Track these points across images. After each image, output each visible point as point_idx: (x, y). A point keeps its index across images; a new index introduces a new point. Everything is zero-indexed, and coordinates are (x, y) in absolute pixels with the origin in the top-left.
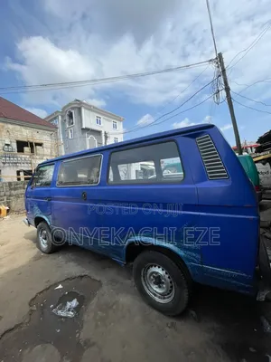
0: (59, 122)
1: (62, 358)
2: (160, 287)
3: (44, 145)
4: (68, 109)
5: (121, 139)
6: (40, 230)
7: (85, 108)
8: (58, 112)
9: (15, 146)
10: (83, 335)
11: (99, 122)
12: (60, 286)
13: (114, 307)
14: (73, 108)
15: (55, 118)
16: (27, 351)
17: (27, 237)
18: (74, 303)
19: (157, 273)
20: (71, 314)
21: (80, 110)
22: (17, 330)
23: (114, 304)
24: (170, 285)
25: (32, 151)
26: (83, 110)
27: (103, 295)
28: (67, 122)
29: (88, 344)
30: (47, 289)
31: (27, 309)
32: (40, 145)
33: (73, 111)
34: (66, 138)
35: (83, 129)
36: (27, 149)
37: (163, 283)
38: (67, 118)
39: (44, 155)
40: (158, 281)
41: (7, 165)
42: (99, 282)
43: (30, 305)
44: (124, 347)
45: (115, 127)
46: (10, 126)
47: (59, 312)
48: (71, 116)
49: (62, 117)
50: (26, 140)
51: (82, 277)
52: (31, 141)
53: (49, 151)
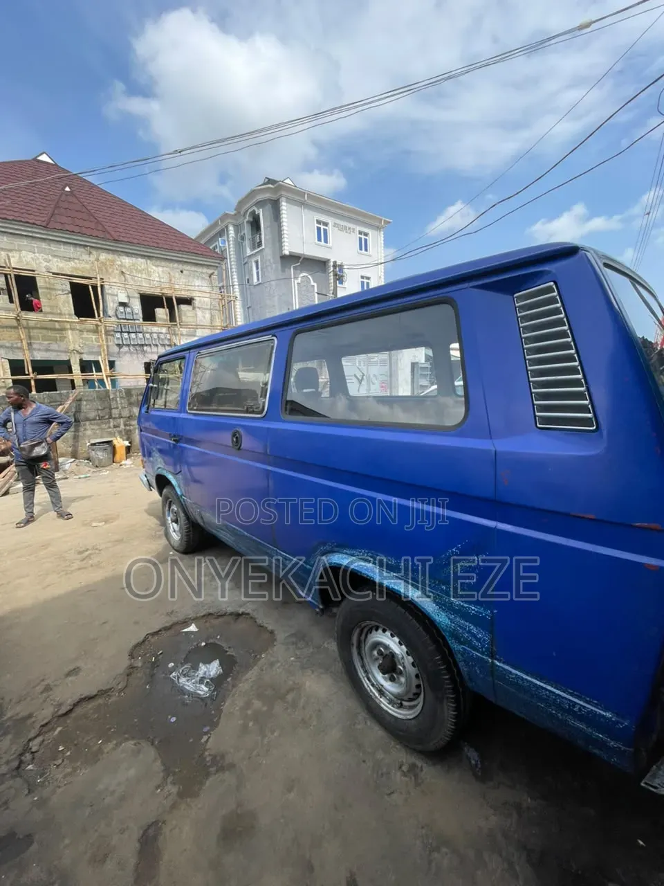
0: (228, 244)
1: (165, 779)
2: (392, 679)
3: (196, 303)
4: (249, 207)
5: (377, 280)
6: (167, 502)
7: (289, 201)
8: (226, 216)
9: (137, 306)
10: (214, 742)
11: (322, 235)
12: (193, 628)
13: (290, 697)
14: (260, 204)
15: (221, 233)
16: (111, 745)
17: (150, 512)
18: (214, 668)
19: (387, 647)
20: (203, 690)
21: (276, 205)
22: (100, 701)
23: (291, 690)
24: (415, 682)
25: (172, 317)
26: (284, 206)
27: (272, 664)
28: (247, 243)
29: (220, 764)
30: (166, 629)
31: (125, 662)
32: (188, 301)
33: (260, 212)
34: (245, 283)
35: (283, 257)
36: (161, 313)
37: (401, 673)
38: (247, 230)
39: (197, 326)
40: (390, 666)
41: (125, 349)
42: (272, 632)
43: (132, 656)
44: (290, 790)
45: (363, 245)
46: (127, 261)
47: (183, 680)
48: (255, 224)
49: (238, 228)
50: (157, 292)
51: (238, 615)
52: (168, 292)
53: (208, 316)
